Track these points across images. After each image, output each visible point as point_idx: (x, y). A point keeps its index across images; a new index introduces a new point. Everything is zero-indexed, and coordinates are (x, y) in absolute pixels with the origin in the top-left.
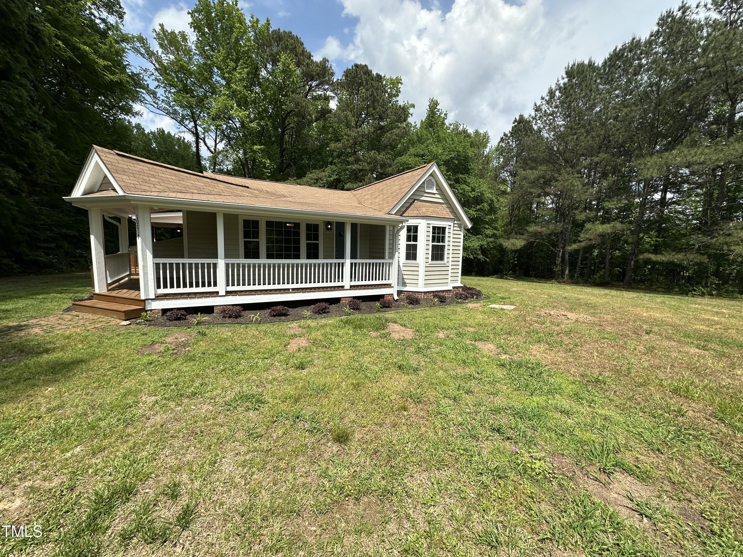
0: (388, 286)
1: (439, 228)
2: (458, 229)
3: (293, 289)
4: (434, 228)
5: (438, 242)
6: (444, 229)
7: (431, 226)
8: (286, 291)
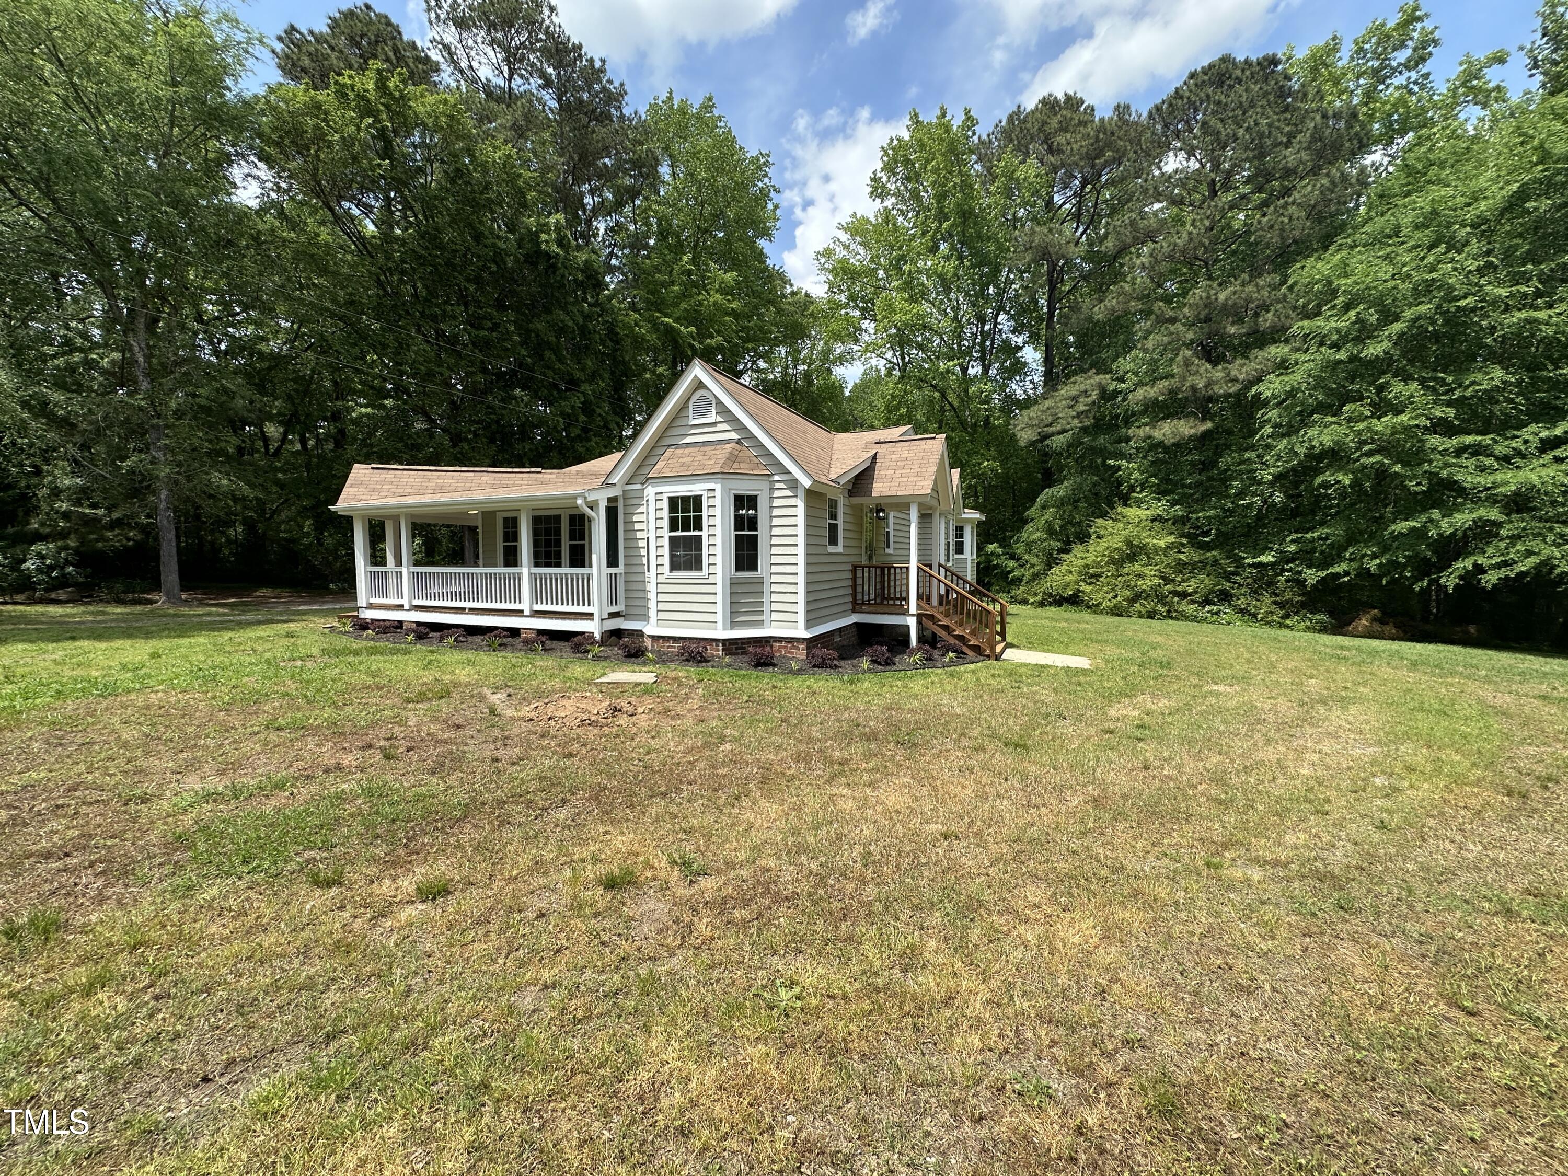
0: (589, 616)
1: (686, 499)
2: (788, 493)
3: (470, 609)
4: (673, 501)
5: (686, 528)
6: (698, 500)
7: (665, 497)
8: (461, 610)
